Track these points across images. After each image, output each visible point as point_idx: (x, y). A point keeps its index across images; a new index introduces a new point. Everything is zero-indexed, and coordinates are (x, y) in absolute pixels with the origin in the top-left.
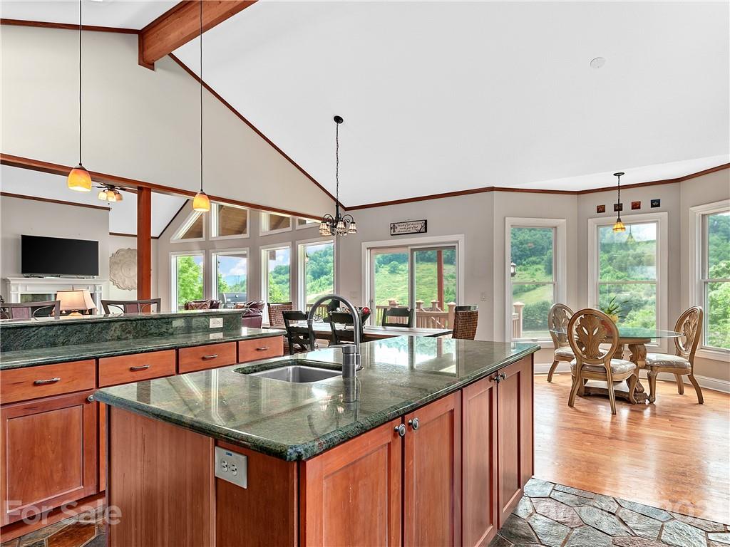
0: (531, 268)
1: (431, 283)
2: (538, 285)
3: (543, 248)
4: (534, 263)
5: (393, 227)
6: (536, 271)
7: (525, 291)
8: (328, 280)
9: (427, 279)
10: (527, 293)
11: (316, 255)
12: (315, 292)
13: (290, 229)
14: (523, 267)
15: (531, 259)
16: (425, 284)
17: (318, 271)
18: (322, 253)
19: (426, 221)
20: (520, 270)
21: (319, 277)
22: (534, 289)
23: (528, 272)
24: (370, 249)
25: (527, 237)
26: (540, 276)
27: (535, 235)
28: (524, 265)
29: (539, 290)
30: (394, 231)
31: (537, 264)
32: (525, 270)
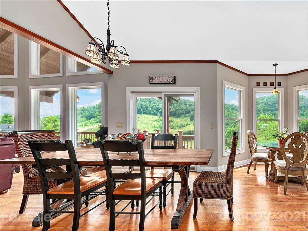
0: (185, 118)
1: (148, 123)
2: (188, 125)
3: (189, 111)
4: (186, 116)
5: (152, 78)
6: (187, 119)
7: (183, 127)
8: (95, 120)
9: (146, 121)
10: (184, 127)
11: (88, 108)
12: (88, 126)
13: (61, 74)
14: (183, 118)
15: (185, 115)
16: (145, 123)
17: (90, 116)
18: (92, 107)
19: (175, 77)
20: (182, 119)
21: (90, 119)
22: (187, 126)
23: (184, 120)
24: (133, 92)
25: (184, 107)
26: (188, 121)
27: (186, 106)
28: (183, 117)
29: (188, 126)
30: (152, 81)
31: (187, 117)
32: (183, 119)
